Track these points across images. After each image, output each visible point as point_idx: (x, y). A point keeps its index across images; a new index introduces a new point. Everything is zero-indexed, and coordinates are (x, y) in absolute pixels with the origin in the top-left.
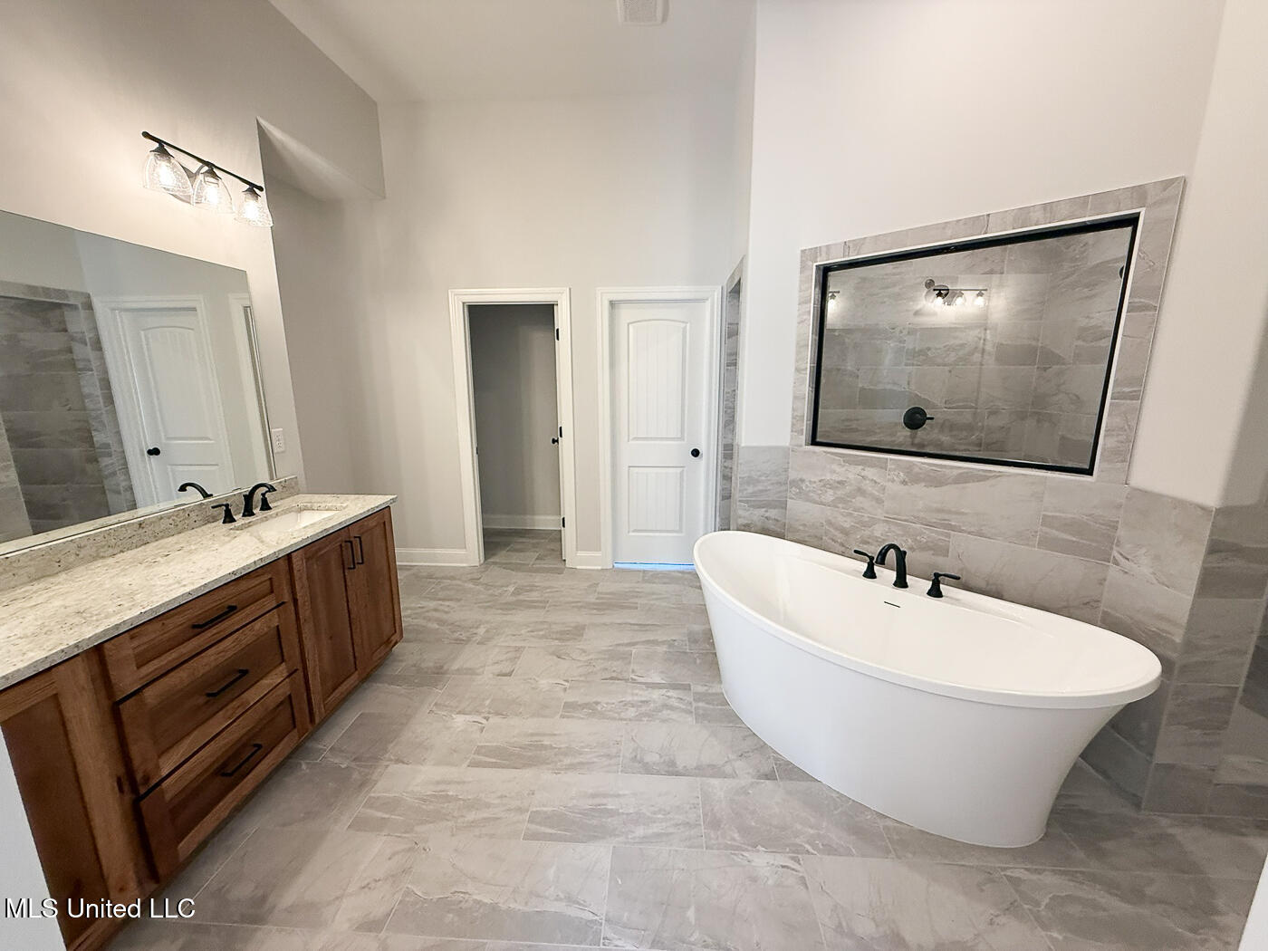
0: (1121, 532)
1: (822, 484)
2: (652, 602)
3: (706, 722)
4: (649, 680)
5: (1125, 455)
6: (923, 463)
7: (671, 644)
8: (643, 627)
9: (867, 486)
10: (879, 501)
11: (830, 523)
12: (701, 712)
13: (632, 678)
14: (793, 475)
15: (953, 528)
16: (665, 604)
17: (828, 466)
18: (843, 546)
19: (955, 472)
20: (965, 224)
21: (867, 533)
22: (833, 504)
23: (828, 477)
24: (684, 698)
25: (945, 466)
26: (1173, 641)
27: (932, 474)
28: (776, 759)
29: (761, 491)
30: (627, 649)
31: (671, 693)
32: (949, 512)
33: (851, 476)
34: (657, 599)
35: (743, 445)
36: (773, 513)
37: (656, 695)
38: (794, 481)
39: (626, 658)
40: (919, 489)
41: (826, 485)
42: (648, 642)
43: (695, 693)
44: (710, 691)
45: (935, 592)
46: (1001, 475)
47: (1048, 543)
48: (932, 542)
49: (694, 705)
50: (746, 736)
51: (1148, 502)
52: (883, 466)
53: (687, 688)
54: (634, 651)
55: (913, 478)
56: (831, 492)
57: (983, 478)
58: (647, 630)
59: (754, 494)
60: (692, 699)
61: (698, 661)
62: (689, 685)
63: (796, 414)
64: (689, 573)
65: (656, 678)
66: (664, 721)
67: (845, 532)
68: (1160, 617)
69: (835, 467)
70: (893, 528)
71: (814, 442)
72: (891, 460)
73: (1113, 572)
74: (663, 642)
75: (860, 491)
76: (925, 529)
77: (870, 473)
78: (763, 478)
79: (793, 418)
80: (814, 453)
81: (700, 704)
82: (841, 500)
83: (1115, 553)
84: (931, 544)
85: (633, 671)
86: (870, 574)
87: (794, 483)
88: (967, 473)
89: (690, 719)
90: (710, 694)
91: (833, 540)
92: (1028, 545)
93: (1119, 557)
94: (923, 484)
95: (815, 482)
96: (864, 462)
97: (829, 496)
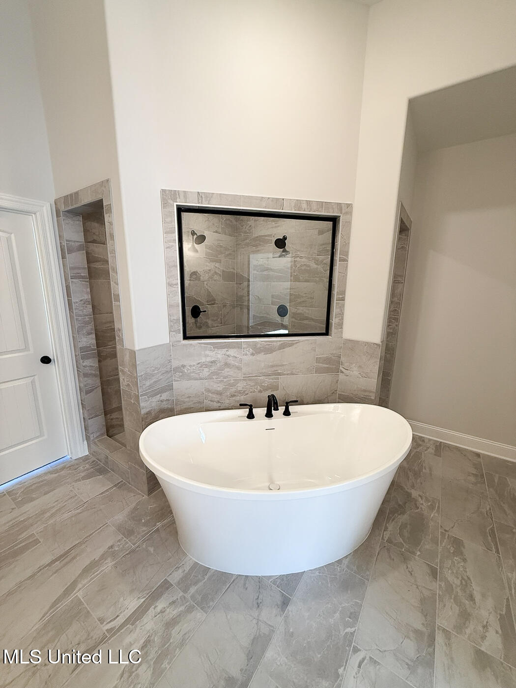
0: (343, 359)
1: (199, 365)
2: (51, 522)
3: (211, 603)
4: (128, 613)
5: (340, 325)
6: (262, 341)
7: (111, 552)
8: (65, 557)
9: (231, 361)
10: (239, 368)
11: (208, 391)
12: (199, 598)
13: (107, 630)
14: (175, 364)
15: (279, 374)
16: (66, 516)
17: (203, 353)
18: (219, 402)
19: (279, 343)
20: (272, 201)
21: (234, 390)
22: (209, 378)
23: (203, 360)
24: (175, 598)
25: (274, 341)
26: (372, 399)
27: (267, 347)
28: (274, 582)
29: (155, 382)
30: (72, 597)
31: (161, 605)
32: (277, 366)
33: (219, 356)
34: (52, 516)
35: (137, 349)
36: (165, 396)
37: (149, 623)
38: (177, 368)
39: (77, 612)
40: (261, 357)
41: (202, 365)
42: (87, 570)
43: (179, 583)
44: (187, 570)
45: (287, 413)
46: (298, 342)
47: (319, 371)
48: (270, 384)
49: (188, 596)
50: (245, 584)
51: (353, 345)
52: (239, 346)
53: (166, 586)
54: (80, 595)
55: (257, 351)
56: (206, 370)
57: (291, 344)
58: (74, 558)
59: (151, 386)
60: (181, 594)
61: (152, 549)
62: (166, 581)
63: (172, 318)
64: (63, 468)
65: (132, 604)
66: (182, 644)
67: (219, 393)
68: (365, 391)
69: (208, 352)
70: (249, 383)
71: (185, 337)
72: (244, 342)
73: (341, 377)
74: (103, 557)
75: (227, 365)
76: (266, 378)
77: (232, 352)
78: (156, 372)
79: (170, 321)
80: (191, 345)
81: (193, 590)
82: (213, 373)
83: (341, 368)
84: (270, 386)
85: (101, 620)
86: (251, 416)
87: (177, 369)
88: (284, 343)
89: (199, 615)
90: (189, 573)
91: (211, 401)
92: (312, 374)
93: (343, 369)
94: (263, 353)
95: (194, 365)
96: (229, 346)
97: (206, 372)
